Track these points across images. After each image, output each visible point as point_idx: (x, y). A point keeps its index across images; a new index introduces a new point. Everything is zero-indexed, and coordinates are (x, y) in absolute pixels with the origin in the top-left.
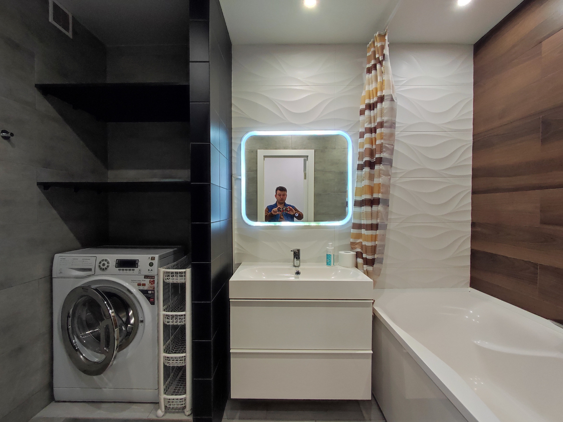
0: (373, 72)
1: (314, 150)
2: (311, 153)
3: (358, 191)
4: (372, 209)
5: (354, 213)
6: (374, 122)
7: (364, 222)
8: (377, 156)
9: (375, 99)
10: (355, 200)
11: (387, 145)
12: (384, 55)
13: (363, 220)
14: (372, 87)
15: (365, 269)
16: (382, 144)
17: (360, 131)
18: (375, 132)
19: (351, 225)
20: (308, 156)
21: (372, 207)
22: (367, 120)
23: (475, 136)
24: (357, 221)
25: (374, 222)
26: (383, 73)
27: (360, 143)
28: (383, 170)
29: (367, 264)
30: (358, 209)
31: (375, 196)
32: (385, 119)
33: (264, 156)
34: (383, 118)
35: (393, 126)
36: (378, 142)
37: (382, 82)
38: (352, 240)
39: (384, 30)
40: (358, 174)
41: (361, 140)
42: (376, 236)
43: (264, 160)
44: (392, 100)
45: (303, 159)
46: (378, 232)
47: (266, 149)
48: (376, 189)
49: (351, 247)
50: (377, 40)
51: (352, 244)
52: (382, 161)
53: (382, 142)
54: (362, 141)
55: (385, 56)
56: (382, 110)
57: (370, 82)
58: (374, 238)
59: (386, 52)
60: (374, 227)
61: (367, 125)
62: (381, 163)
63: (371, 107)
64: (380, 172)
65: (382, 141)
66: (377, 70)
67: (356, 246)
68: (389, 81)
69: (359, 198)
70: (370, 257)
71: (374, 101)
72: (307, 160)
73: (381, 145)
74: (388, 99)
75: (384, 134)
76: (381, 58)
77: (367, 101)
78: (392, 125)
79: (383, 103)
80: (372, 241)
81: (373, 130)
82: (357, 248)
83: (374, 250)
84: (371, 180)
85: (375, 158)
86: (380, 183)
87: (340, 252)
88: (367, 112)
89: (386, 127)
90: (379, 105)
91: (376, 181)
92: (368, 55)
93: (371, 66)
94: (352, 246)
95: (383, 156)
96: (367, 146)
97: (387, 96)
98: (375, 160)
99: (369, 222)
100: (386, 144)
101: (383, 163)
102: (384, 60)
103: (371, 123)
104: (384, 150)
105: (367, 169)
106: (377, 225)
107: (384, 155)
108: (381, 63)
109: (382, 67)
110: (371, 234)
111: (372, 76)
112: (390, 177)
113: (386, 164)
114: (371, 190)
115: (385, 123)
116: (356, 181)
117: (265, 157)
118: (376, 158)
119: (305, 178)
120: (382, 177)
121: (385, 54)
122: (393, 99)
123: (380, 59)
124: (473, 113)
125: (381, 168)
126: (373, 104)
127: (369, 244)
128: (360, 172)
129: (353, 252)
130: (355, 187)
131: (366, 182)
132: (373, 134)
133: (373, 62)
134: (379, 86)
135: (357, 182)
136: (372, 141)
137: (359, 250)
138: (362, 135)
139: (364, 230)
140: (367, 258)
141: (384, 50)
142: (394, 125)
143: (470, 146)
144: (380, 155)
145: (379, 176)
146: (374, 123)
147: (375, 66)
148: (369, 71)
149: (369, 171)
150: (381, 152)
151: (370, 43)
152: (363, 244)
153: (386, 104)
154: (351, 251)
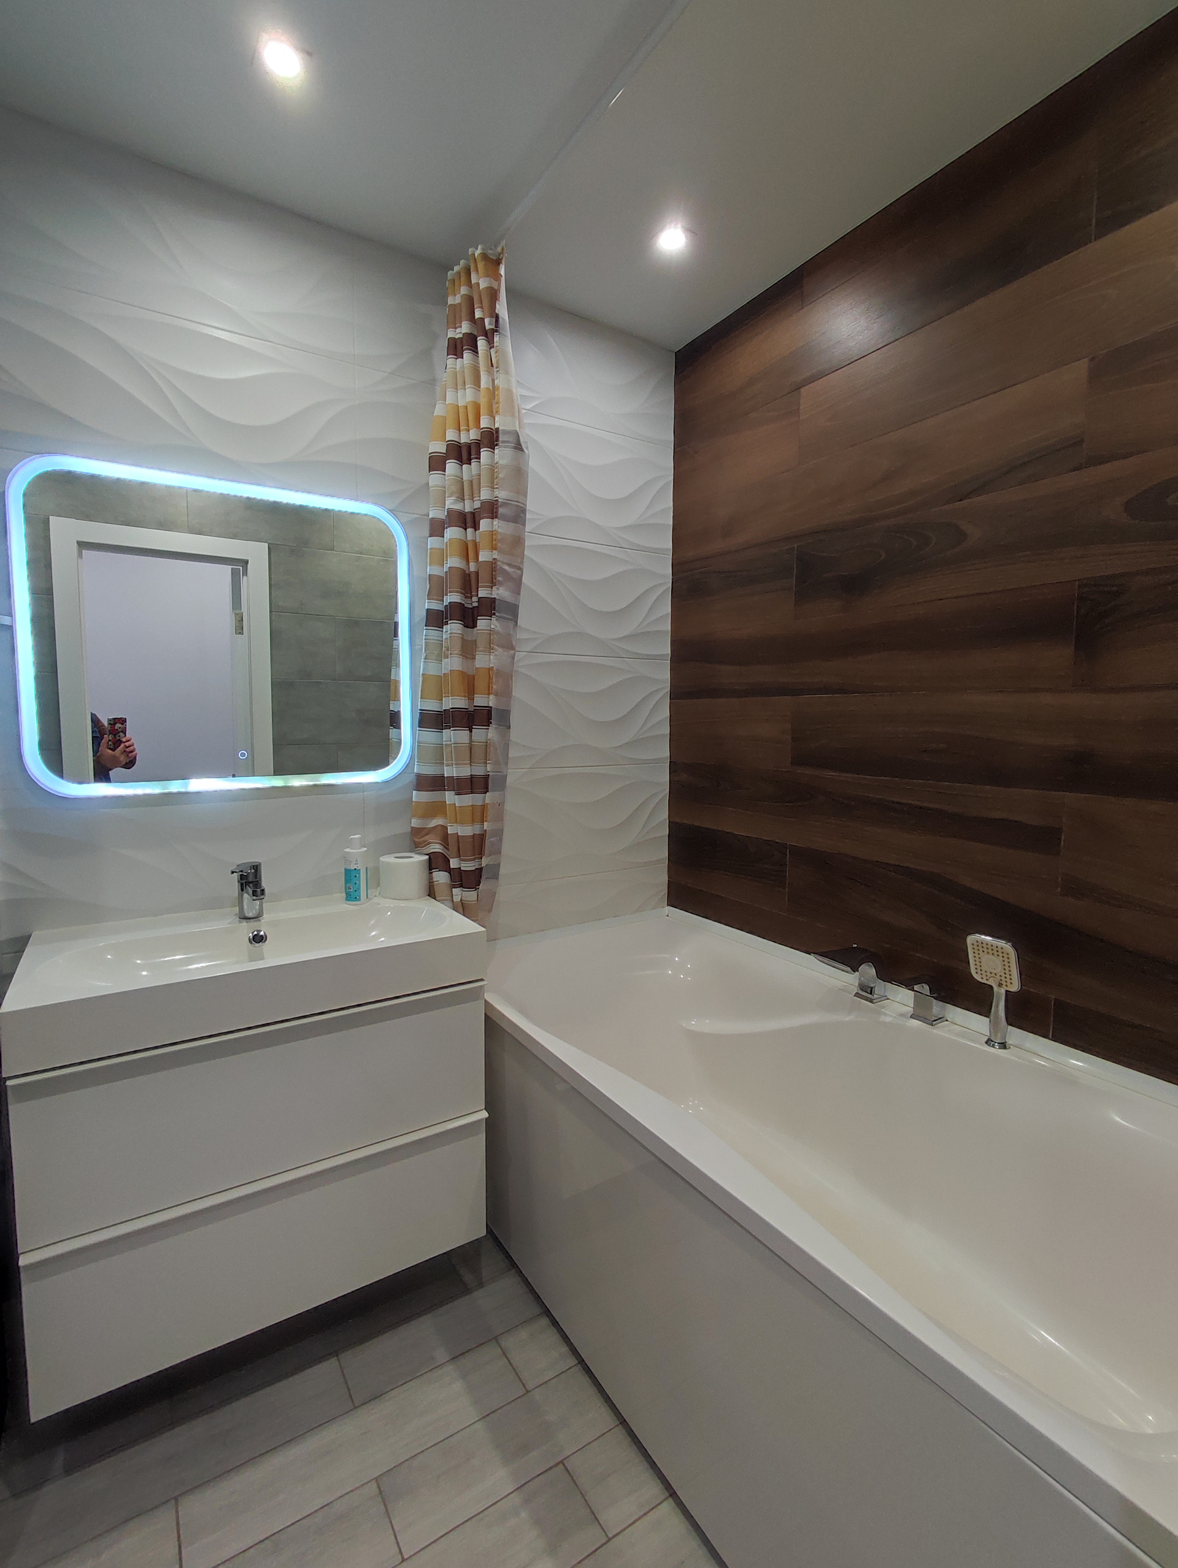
0: (467, 355)
1: (267, 545)
2: (256, 553)
3: (428, 685)
4: (471, 736)
5: (419, 747)
6: (472, 498)
7: (450, 771)
8: (483, 593)
9: (473, 435)
10: (421, 710)
11: (506, 567)
12: (497, 317)
13: (448, 765)
14: (466, 397)
15: (457, 899)
16: (495, 563)
17: (430, 516)
18: (476, 527)
19: (411, 778)
20: (247, 562)
21: (471, 731)
22: (454, 488)
23: (678, 566)
24: (429, 770)
25: (479, 771)
26: (495, 365)
27: (431, 549)
28: (498, 633)
29: (461, 886)
30: (430, 736)
31: (480, 701)
32: (502, 495)
33: (78, 543)
34: (497, 493)
35: (521, 517)
36: (484, 556)
37: (493, 392)
38: (415, 823)
39: (496, 246)
40: (428, 637)
41: (433, 542)
42: (484, 807)
43: (80, 555)
44: (518, 447)
45: (228, 569)
46: (489, 797)
47: (88, 518)
48: (480, 684)
49: (415, 842)
50: (477, 268)
51: (416, 832)
52: (496, 609)
53: (494, 557)
54: (437, 545)
55: (500, 319)
56: (493, 468)
57: (460, 381)
58: (479, 814)
59: (502, 309)
60: (477, 784)
61: (452, 504)
62: (494, 614)
63: (464, 453)
64: (492, 637)
65: (495, 555)
66: (478, 353)
67: (426, 838)
68: (509, 392)
69: (432, 706)
70: (468, 866)
71: (471, 438)
72: (245, 573)
73: (493, 565)
74: (508, 442)
75: (499, 537)
76: (490, 324)
77: (451, 435)
78: (519, 516)
79: (496, 451)
80: (473, 821)
81: (467, 521)
82: (430, 843)
83: (478, 845)
84: (466, 657)
85: (475, 599)
86: (493, 667)
87: (385, 859)
88: (451, 466)
89: (506, 519)
90: (484, 454)
91: (482, 661)
92: (451, 301)
93: (461, 336)
94: (416, 840)
95: (498, 594)
96: (454, 562)
97: (506, 432)
98: (476, 604)
99: (465, 772)
100: (503, 563)
101: (496, 614)
102: (497, 331)
103: (464, 500)
104: (499, 579)
105: (453, 628)
106: (486, 778)
107: (500, 593)
108: (489, 335)
109: (491, 348)
110: (471, 804)
111: (463, 367)
112: (513, 652)
113: (504, 618)
114: (469, 684)
115: (501, 506)
116: (423, 657)
117: (82, 545)
118: (479, 598)
119: (239, 630)
120: (496, 650)
121: (500, 315)
122: (520, 445)
123: (488, 327)
124: (672, 515)
125: (492, 627)
126: (469, 446)
127: (466, 830)
128: (433, 633)
129: (419, 854)
130: (421, 673)
131: (453, 663)
132: (470, 530)
133: (465, 328)
134: (483, 402)
135: (425, 659)
136: (467, 551)
137: (437, 848)
138: (437, 528)
139: (453, 793)
140: (462, 869)
141: (497, 305)
142: (522, 515)
143: (667, 590)
144: (490, 592)
145: (490, 649)
146: (470, 499)
147: (471, 342)
148: (455, 348)
149: (460, 632)
150: (493, 583)
151: (456, 268)
152: (449, 832)
153: (502, 455)
154: (411, 851)
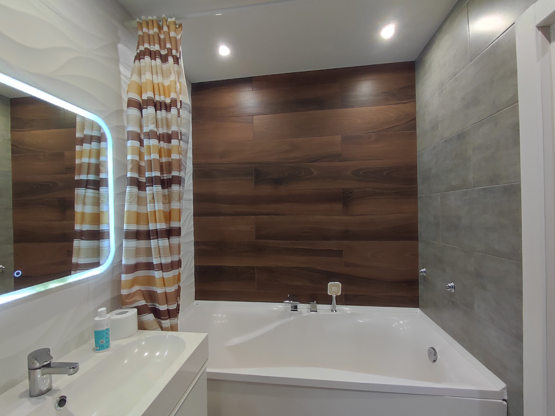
0: (158, 60)
4: (170, 242)
5: (125, 250)
7: (157, 261)
8: (174, 173)
10: (126, 230)
11: (184, 163)
12: (180, 52)
13: (155, 258)
14: (158, 79)
16: (181, 161)
17: (130, 130)
18: (169, 142)
21: (169, 239)
24: (138, 261)
25: (176, 258)
31: (174, 224)
32: (183, 130)
36: (174, 156)
38: (124, 292)
41: (133, 143)
48: (175, 216)
51: (125, 297)
52: (181, 181)
53: (180, 158)
54: (136, 146)
57: (154, 71)
58: (177, 279)
60: (175, 265)
62: (181, 184)
63: (156, 105)
64: (180, 194)
67: (134, 298)
71: (164, 100)
74: (186, 108)
75: (182, 149)
79: (181, 111)
80: (174, 284)
81: (162, 138)
82: (137, 301)
83: (176, 295)
84: (165, 203)
88: (148, 109)
89: (184, 141)
91: (176, 205)
94: (127, 300)
97: (185, 104)
99: (167, 260)
102: (180, 58)
104: (182, 167)
106: (179, 261)
107: (183, 174)
110: (173, 276)
111: (156, 65)
115: (183, 135)
116: (127, 203)
118: (173, 176)
125: (180, 189)
126: (162, 103)
127: (171, 289)
130: (125, 210)
132: (166, 143)
133: (157, 47)
134: (173, 86)
136: (160, 152)
137: (143, 303)
138: (135, 136)
139: (160, 271)
141: (180, 46)
144: (179, 173)
145: (180, 200)
146: (161, 128)
150: (180, 170)
152: (158, 292)
153: (183, 113)
154: (122, 309)
